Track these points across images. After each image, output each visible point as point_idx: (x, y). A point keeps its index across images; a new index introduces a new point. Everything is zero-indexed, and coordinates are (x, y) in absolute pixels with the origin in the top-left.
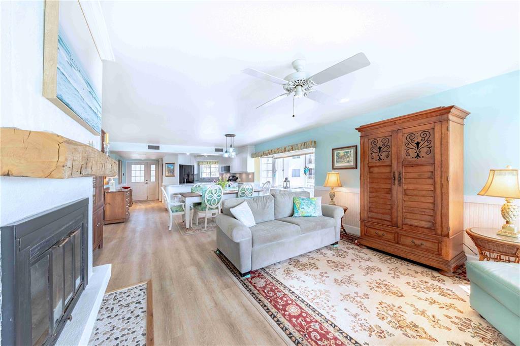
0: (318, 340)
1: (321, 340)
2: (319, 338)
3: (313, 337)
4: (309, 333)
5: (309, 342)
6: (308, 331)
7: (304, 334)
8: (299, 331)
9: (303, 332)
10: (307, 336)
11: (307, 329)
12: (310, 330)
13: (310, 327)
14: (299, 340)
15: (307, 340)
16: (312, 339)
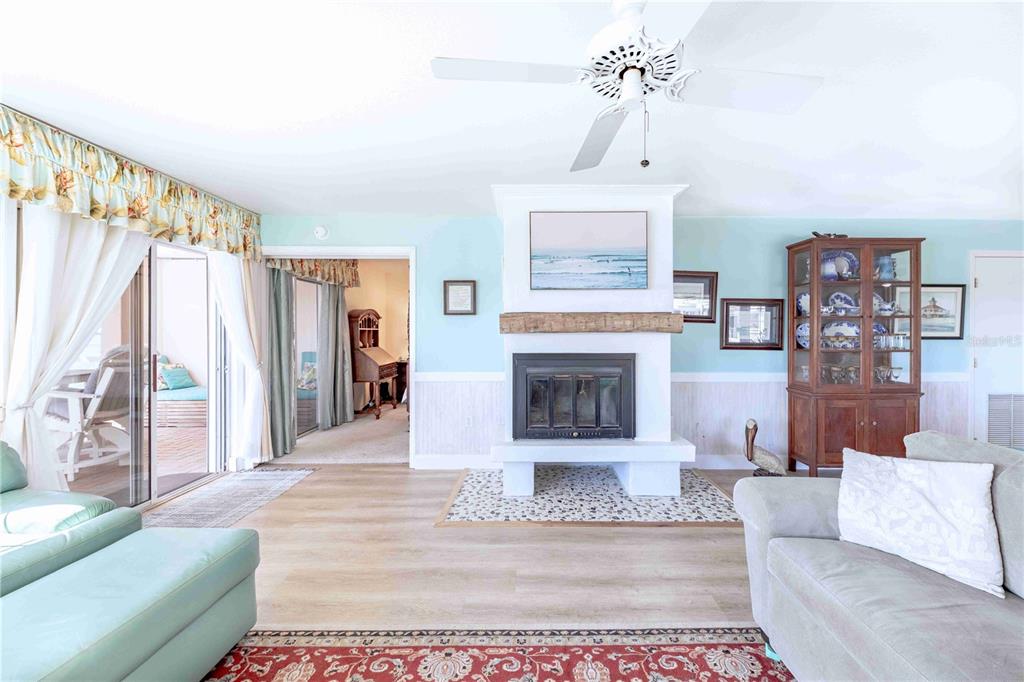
0: (501, 663)
1: (499, 666)
2: (505, 667)
3: (512, 658)
4: (522, 660)
5: (509, 648)
6: (527, 661)
7: (528, 651)
8: (537, 649)
9: (530, 653)
10: (521, 653)
11: (531, 663)
12: (527, 667)
13: (533, 670)
14: (523, 638)
15: (514, 648)
16: (510, 655)
